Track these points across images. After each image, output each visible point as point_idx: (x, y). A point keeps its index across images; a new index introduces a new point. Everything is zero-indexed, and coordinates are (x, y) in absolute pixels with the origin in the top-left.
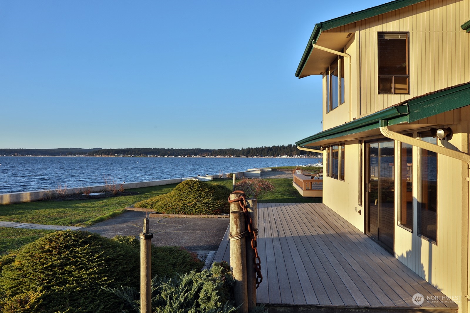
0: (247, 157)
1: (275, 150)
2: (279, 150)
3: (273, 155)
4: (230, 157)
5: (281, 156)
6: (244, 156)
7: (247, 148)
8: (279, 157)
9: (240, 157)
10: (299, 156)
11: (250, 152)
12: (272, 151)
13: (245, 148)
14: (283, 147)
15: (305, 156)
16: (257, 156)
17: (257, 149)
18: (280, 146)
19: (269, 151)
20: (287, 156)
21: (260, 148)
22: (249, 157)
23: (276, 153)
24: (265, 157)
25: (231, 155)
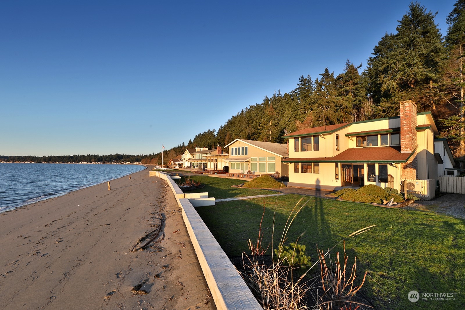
0: (49, 162)
1: (76, 158)
2: (79, 158)
3: (74, 162)
4: (30, 162)
5: (81, 163)
6: (46, 162)
7: (49, 156)
8: (80, 163)
9: (41, 162)
10: (97, 162)
11: (52, 159)
12: (73, 159)
13: (47, 156)
14: (83, 156)
15: (102, 163)
16: (59, 162)
17: (58, 157)
18: (80, 155)
19: (70, 159)
20: (87, 163)
21: (62, 156)
22: (51, 163)
23: (77, 160)
24: (67, 163)
25: (31, 161)
